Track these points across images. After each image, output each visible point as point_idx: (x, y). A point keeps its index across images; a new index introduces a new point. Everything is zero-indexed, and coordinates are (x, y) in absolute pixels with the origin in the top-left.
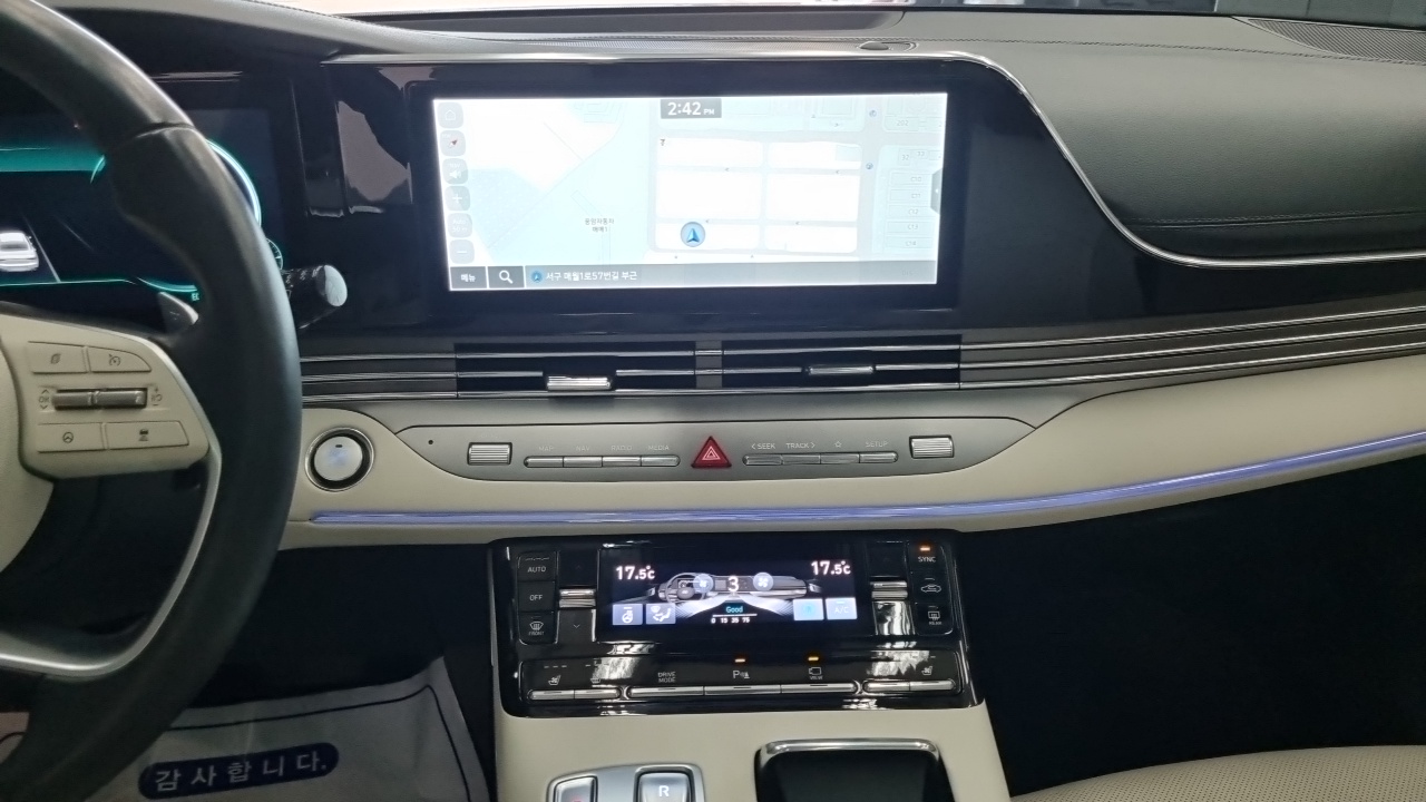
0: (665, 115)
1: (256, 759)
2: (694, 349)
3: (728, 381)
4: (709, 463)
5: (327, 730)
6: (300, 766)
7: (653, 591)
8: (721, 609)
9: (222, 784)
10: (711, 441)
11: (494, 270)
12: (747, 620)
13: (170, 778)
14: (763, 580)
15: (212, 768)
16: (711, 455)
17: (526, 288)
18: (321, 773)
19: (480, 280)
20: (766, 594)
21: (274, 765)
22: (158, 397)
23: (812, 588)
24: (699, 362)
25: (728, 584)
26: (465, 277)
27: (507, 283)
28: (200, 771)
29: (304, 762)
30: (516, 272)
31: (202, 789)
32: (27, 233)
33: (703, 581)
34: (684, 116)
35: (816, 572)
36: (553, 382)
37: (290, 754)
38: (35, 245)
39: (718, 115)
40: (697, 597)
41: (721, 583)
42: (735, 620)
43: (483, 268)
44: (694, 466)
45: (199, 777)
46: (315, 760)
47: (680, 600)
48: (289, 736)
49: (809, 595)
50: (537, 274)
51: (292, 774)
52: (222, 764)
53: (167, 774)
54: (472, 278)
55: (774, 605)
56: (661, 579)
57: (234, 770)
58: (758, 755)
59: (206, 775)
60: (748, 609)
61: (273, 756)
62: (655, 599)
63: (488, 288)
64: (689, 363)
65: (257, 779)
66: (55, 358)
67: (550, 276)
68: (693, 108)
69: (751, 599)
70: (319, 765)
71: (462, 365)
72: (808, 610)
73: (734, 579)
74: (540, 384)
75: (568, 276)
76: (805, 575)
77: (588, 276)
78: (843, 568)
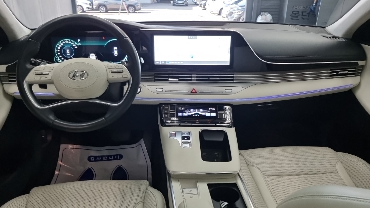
0: (188, 38)
1: (108, 156)
2: (192, 75)
3: (197, 80)
4: (194, 92)
5: (120, 152)
6: (116, 158)
7: (184, 111)
8: (195, 114)
9: (102, 160)
10: (194, 89)
11: (162, 61)
12: (198, 116)
13: (93, 159)
14: (201, 110)
15: (100, 157)
16: (194, 91)
17: (166, 64)
18: (119, 159)
19: (159, 63)
20: (202, 112)
21: (111, 157)
22: (124, 71)
23: (209, 111)
24: (192, 77)
25: (196, 111)
26: (157, 62)
27: (163, 63)
28: (98, 158)
29: (117, 157)
30: (165, 62)
31: (98, 161)
32: (95, 54)
33: (192, 110)
34: (191, 39)
35: (210, 109)
36: (170, 79)
37: (114, 156)
38: (96, 56)
39: (196, 39)
40: (191, 112)
41: (195, 110)
42: (197, 116)
43: (160, 61)
44: (191, 92)
45: (98, 159)
46: (119, 157)
47: (188, 112)
48: (114, 153)
49: (208, 112)
50: (168, 62)
51: (114, 159)
52: (102, 157)
53: (92, 158)
54: (158, 63)
55: (203, 114)
56: (185, 110)
57: (104, 158)
58: (199, 132)
59: (99, 158)
60: (199, 114)
61: (111, 156)
62: (185, 112)
63: (160, 64)
64: (191, 77)
65: (108, 160)
66: (111, 67)
67: (170, 62)
68: (193, 37)
69: (199, 113)
70: (119, 158)
71: (156, 77)
72: (208, 114)
73: (197, 110)
74: (167, 80)
75: (173, 62)
76: (208, 110)
77: (176, 63)
78: (214, 109)
